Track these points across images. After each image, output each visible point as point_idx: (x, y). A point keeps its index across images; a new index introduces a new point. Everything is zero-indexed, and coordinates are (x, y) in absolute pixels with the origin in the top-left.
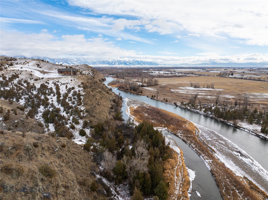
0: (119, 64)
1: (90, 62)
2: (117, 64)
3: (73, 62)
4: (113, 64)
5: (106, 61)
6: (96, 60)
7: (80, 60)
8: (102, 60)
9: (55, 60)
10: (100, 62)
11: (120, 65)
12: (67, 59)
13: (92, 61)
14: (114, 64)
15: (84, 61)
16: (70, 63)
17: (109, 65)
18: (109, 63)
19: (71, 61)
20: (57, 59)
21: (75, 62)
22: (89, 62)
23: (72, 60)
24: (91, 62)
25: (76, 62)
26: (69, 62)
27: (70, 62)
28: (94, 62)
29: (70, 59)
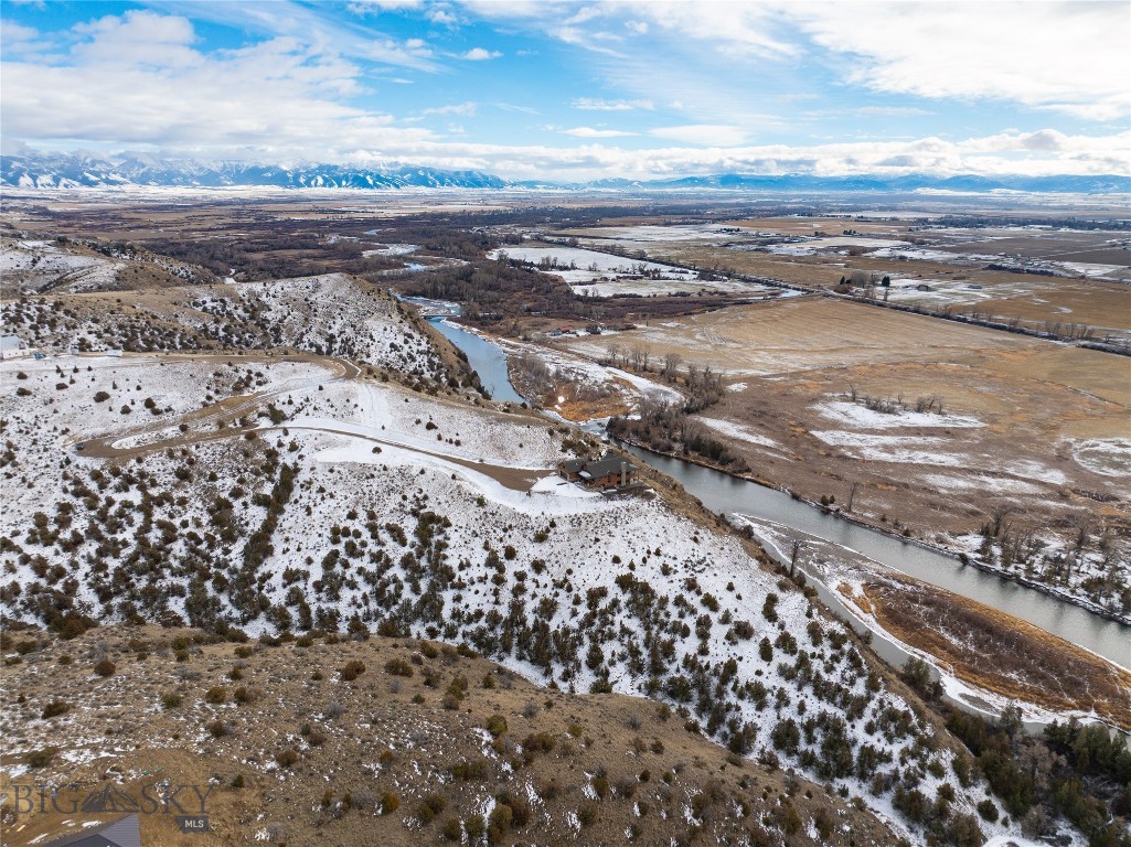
0: (327, 183)
1: (192, 175)
2: (320, 181)
3: (107, 173)
4: (302, 180)
5: (268, 169)
6: (221, 164)
7: (143, 166)
8: (249, 164)
9: (15, 165)
10: (238, 172)
11: (331, 185)
12: (74, 160)
13: (201, 169)
14: (308, 184)
15: (163, 169)
16: (93, 178)
17: (281, 185)
18: (281, 178)
19: (98, 168)
20: (20, 160)
21: (114, 173)
22: (183, 171)
23: (101, 162)
24: (195, 173)
25: (124, 176)
26: (87, 175)
27: (91, 173)
28: (211, 172)
29: (88, 161)
